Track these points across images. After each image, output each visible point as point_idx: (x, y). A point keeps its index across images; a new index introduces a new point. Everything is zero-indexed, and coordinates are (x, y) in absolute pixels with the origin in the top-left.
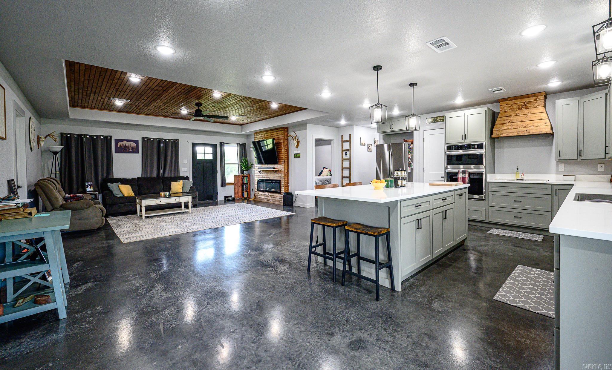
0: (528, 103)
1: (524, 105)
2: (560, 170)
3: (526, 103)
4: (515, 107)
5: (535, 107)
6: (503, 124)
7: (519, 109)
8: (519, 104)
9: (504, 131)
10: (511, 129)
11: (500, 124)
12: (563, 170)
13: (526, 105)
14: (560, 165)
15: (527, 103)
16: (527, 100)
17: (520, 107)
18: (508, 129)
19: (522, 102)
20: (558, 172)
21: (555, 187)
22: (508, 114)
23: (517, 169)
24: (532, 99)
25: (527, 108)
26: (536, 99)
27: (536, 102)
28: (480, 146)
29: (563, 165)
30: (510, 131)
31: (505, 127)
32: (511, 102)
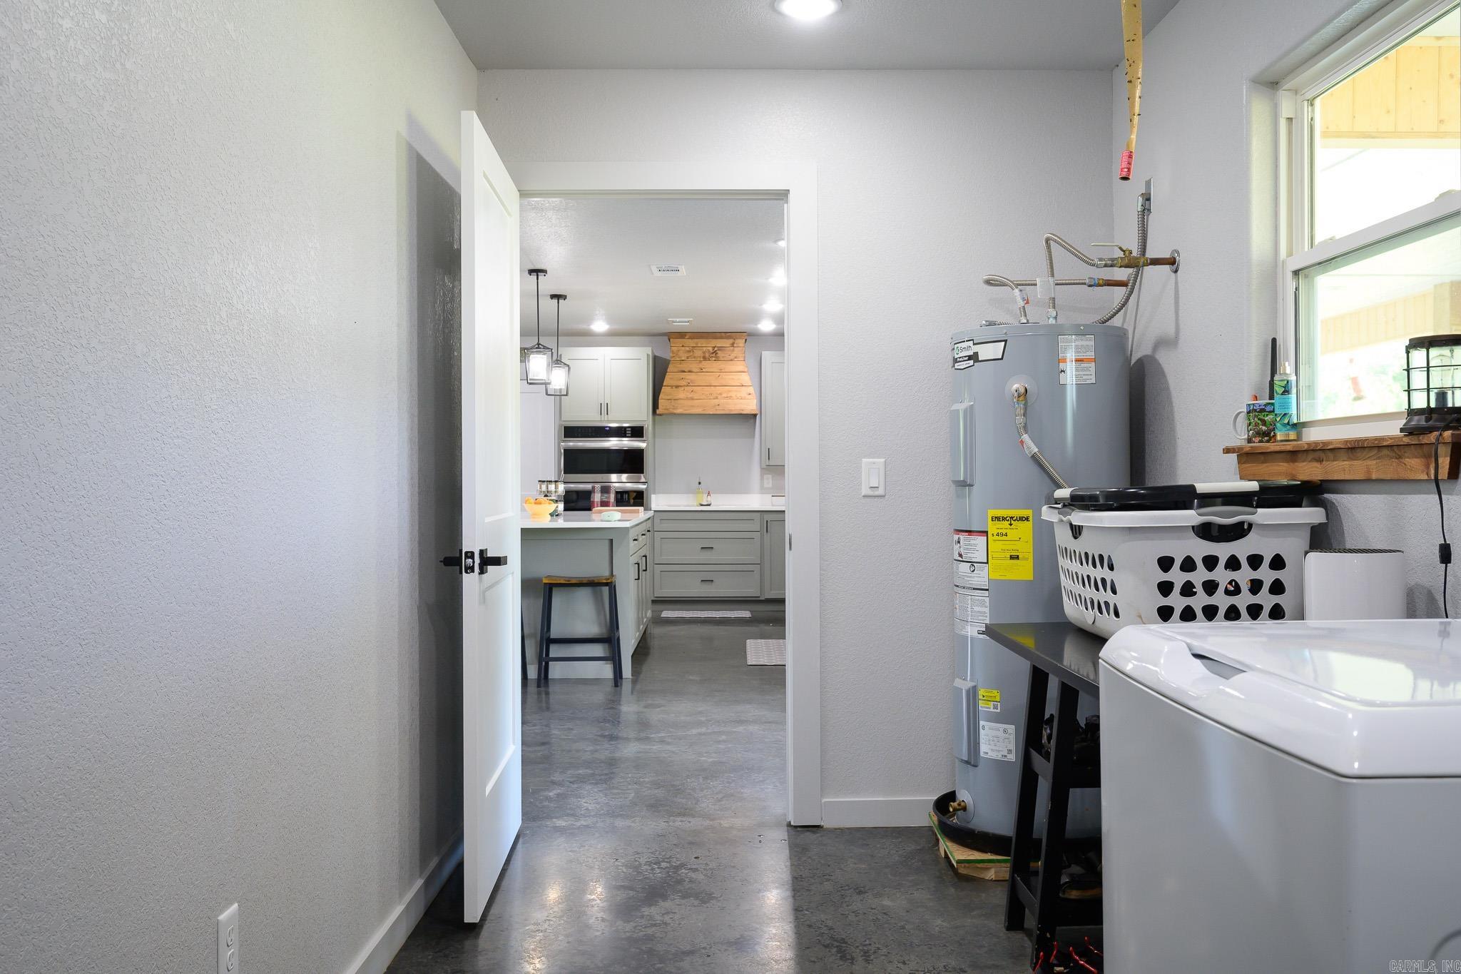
0: (721, 348)
1: (713, 353)
2: (766, 486)
3: (716, 349)
4: (698, 353)
5: (731, 360)
6: (677, 387)
7: (705, 358)
8: (705, 349)
9: (679, 402)
10: (692, 399)
11: (672, 386)
12: (770, 485)
13: (715, 352)
14: (765, 476)
15: (718, 350)
16: (720, 343)
17: (707, 355)
18: (687, 399)
19: (709, 345)
20: (763, 490)
21: (767, 517)
22: (685, 366)
23: (700, 483)
24: (725, 343)
25: (717, 359)
26: (733, 345)
27: (733, 350)
28: (637, 432)
29: (770, 476)
30: (690, 403)
31: (681, 394)
32: (691, 343)
